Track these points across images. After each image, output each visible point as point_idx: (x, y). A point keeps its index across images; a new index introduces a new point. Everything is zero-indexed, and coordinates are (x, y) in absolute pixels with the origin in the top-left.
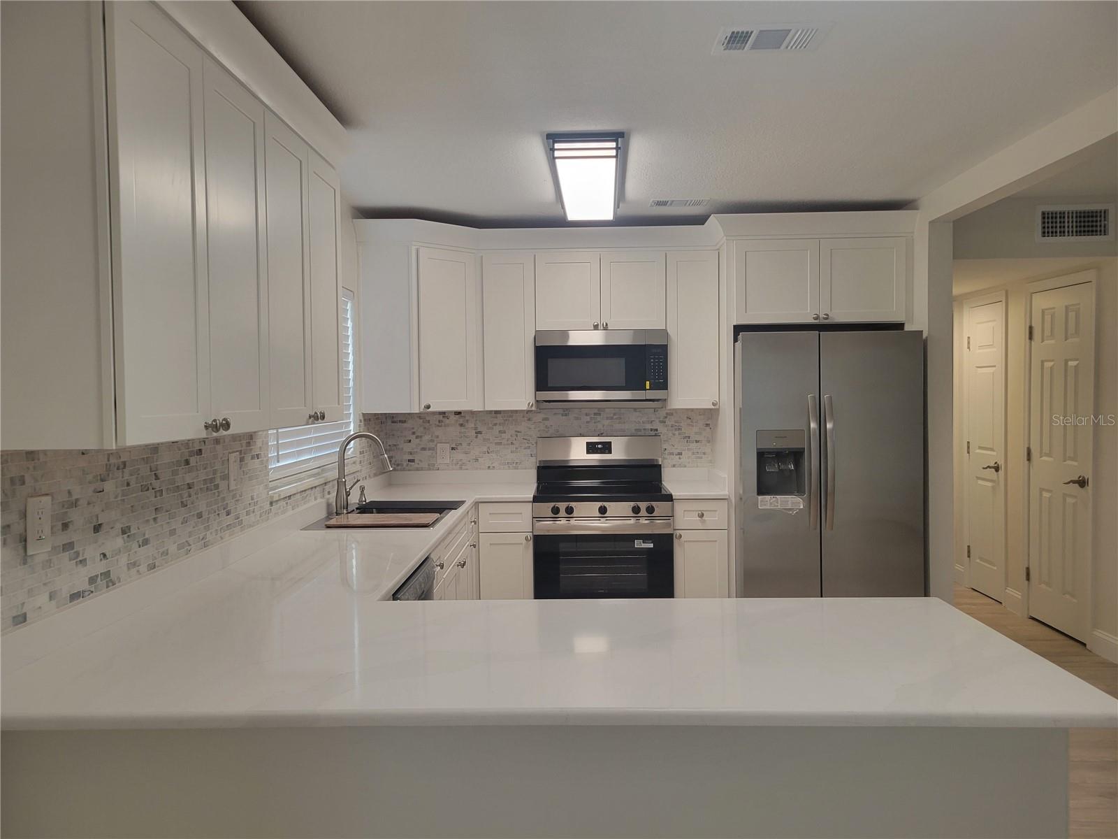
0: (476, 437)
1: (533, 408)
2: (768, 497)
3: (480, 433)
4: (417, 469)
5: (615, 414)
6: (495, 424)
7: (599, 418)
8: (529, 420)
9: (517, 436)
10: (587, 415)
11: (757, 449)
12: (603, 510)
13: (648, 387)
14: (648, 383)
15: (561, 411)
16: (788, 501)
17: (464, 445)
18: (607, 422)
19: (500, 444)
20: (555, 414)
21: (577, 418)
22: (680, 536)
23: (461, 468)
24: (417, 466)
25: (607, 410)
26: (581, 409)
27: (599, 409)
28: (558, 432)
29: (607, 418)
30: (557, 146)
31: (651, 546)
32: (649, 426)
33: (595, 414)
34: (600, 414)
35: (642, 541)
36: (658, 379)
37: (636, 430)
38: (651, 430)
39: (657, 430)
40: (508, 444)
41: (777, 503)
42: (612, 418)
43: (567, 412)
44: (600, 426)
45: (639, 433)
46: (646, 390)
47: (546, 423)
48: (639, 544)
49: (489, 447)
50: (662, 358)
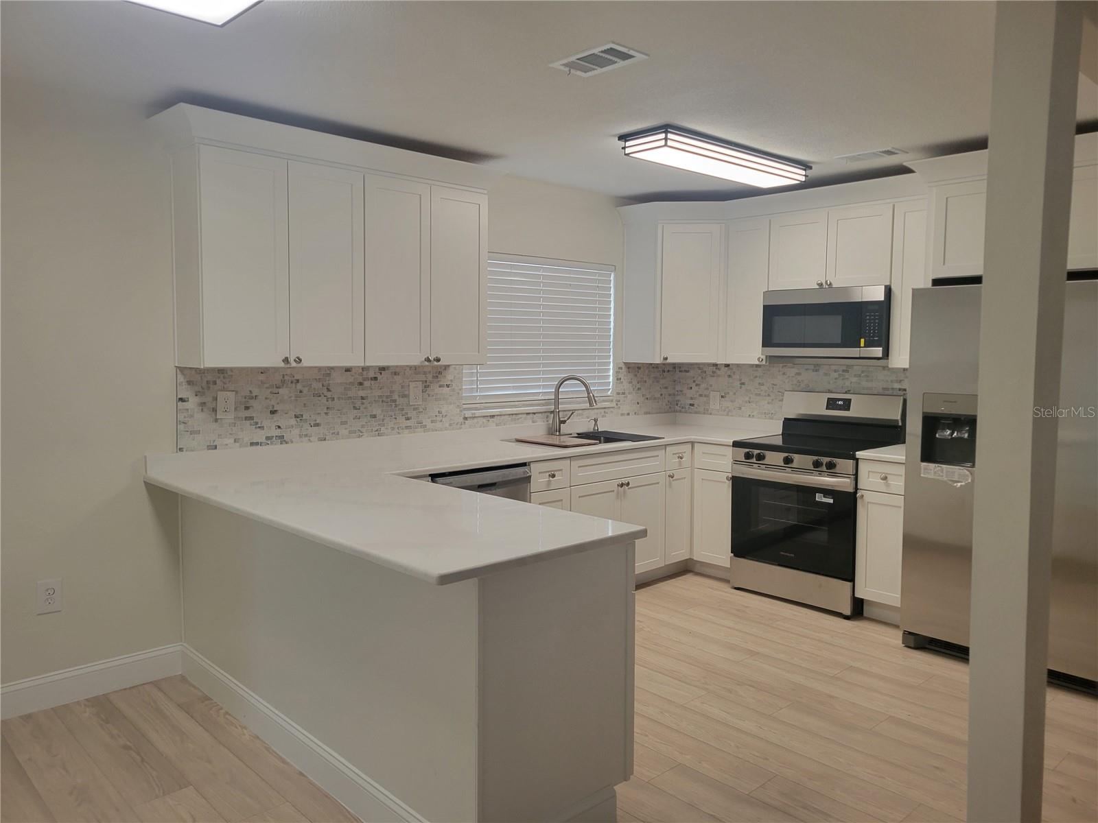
0: (741, 387)
1: (764, 363)
2: (932, 466)
3: (743, 384)
4: (696, 413)
5: (863, 372)
6: (756, 377)
7: (847, 375)
8: (784, 374)
9: (773, 388)
10: (835, 371)
11: (923, 413)
12: (788, 461)
13: (862, 344)
14: (862, 341)
15: (812, 367)
16: (955, 472)
17: (731, 393)
18: (854, 380)
19: (759, 395)
20: (807, 369)
21: (826, 374)
22: (862, 496)
23: (728, 415)
24: (695, 409)
25: (855, 367)
26: (830, 365)
27: (848, 366)
28: (809, 386)
29: (855, 376)
31: (831, 501)
32: (897, 386)
33: (843, 371)
34: (848, 371)
35: (822, 495)
36: (872, 337)
37: (883, 389)
38: (900, 390)
39: (905, 390)
40: (765, 396)
41: (942, 472)
42: (860, 376)
43: (817, 368)
44: (848, 383)
45: (887, 392)
46: (860, 347)
47: (799, 378)
48: (819, 498)
49: (750, 398)
50: (877, 315)
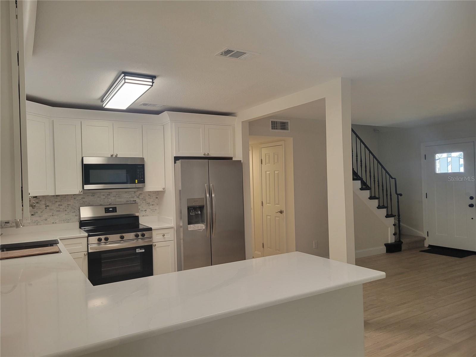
0: (46, 208)
1: (82, 193)
2: (192, 225)
3: (48, 206)
4: (11, 227)
5: (117, 195)
6: (56, 202)
7: (109, 197)
8: (75, 199)
9: (68, 206)
10: (103, 195)
11: (188, 206)
12: (122, 237)
13: (136, 182)
14: (136, 180)
15: (91, 194)
16: (199, 226)
17: (39, 212)
18: (113, 198)
19: (59, 211)
20: (88, 195)
21: (98, 197)
22: (155, 245)
23: (37, 224)
24: (11, 225)
25: (113, 193)
26: (100, 193)
27: (109, 192)
28: (89, 204)
29: (113, 197)
30: (126, 77)
31: (144, 251)
32: (132, 199)
33: (107, 195)
34: (110, 195)
35: (139, 249)
36: (140, 179)
37: (126, 201)
38: (133, 201)
39: (135, 201)
40: (63, 211)
41: (195, 227)
42: (116, 196)
43: (94, 195)
44: (110, 200)
45: (128, 203)
46: (136, 183)
47: (84, 200)
48: (138, 251)
49: (53, 213)
50: (142, 170)
